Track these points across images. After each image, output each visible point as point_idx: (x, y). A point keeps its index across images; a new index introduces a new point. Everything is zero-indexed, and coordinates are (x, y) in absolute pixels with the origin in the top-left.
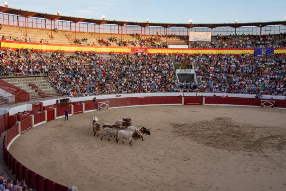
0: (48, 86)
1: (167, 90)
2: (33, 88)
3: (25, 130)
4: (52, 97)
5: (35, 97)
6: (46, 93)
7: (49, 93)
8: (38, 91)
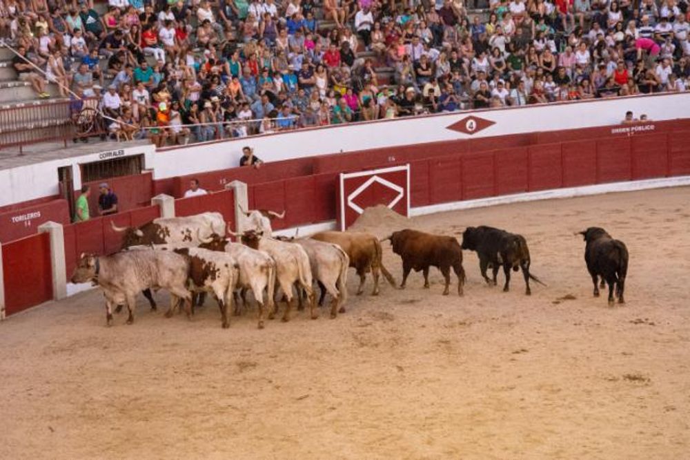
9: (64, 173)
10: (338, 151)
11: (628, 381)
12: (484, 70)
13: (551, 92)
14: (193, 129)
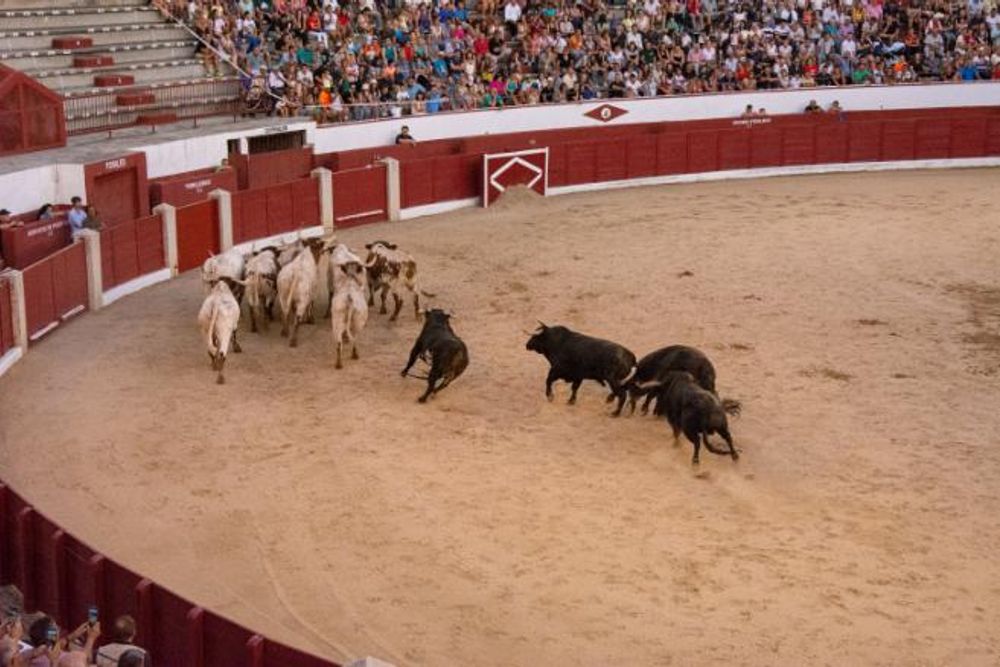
0: (173, 53)
1: (925, 73)
2: (78, 64)
3: (54, 325)
4: (199, 122)
5: (96, 123)
6: (159, 95)
7: (176, 99)
8: (114, 82)
9: (233, 145)
10: (482, 133)
11: (733, 350)
12: (619, 62)
13: (679, 84)
14: (352, 109)
